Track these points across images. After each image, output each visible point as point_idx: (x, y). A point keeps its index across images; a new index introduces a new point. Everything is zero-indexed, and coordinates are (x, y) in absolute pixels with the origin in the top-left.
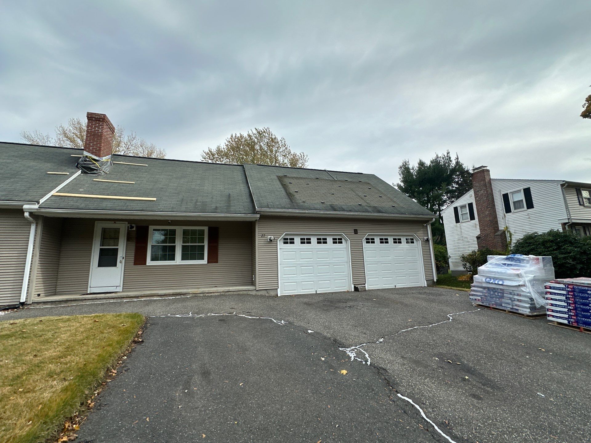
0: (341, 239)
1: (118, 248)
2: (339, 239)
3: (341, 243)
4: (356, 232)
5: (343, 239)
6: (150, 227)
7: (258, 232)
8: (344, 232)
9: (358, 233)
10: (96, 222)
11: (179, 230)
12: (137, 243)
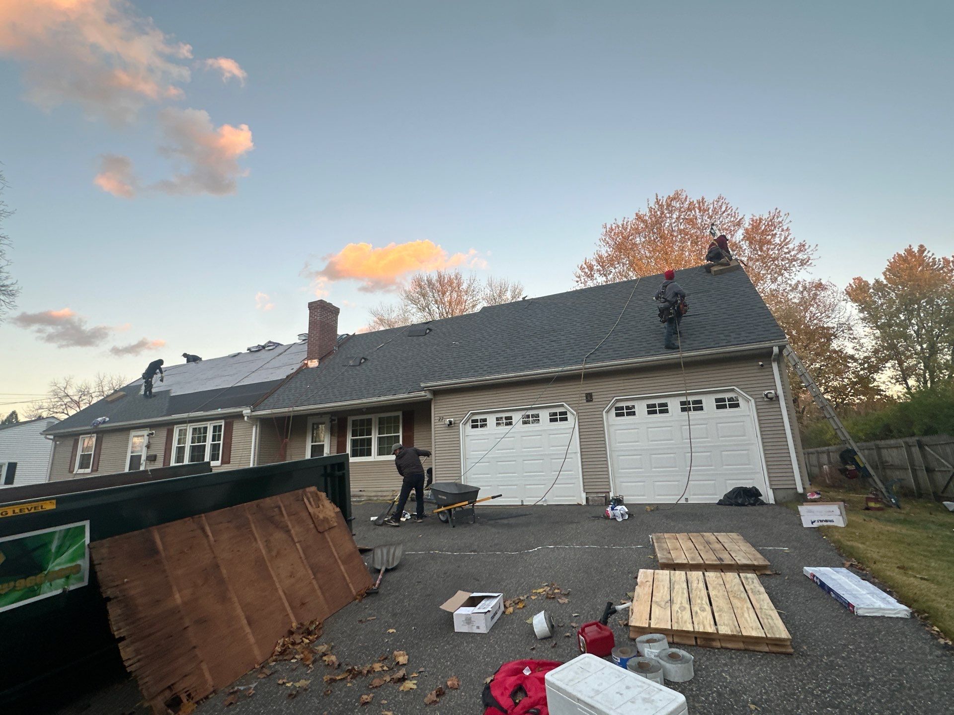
0: (565, 413)
1: (323, 445)
2: (561, 414)
3: (566, 419)
4: (589, 398)
5: (568, 413)
6: (349, 418)
7: (436, 412)
8: (566, 400)
9: (594, 400)
10: (309, 417)
11: (375, 418)
12: (338, 437)
